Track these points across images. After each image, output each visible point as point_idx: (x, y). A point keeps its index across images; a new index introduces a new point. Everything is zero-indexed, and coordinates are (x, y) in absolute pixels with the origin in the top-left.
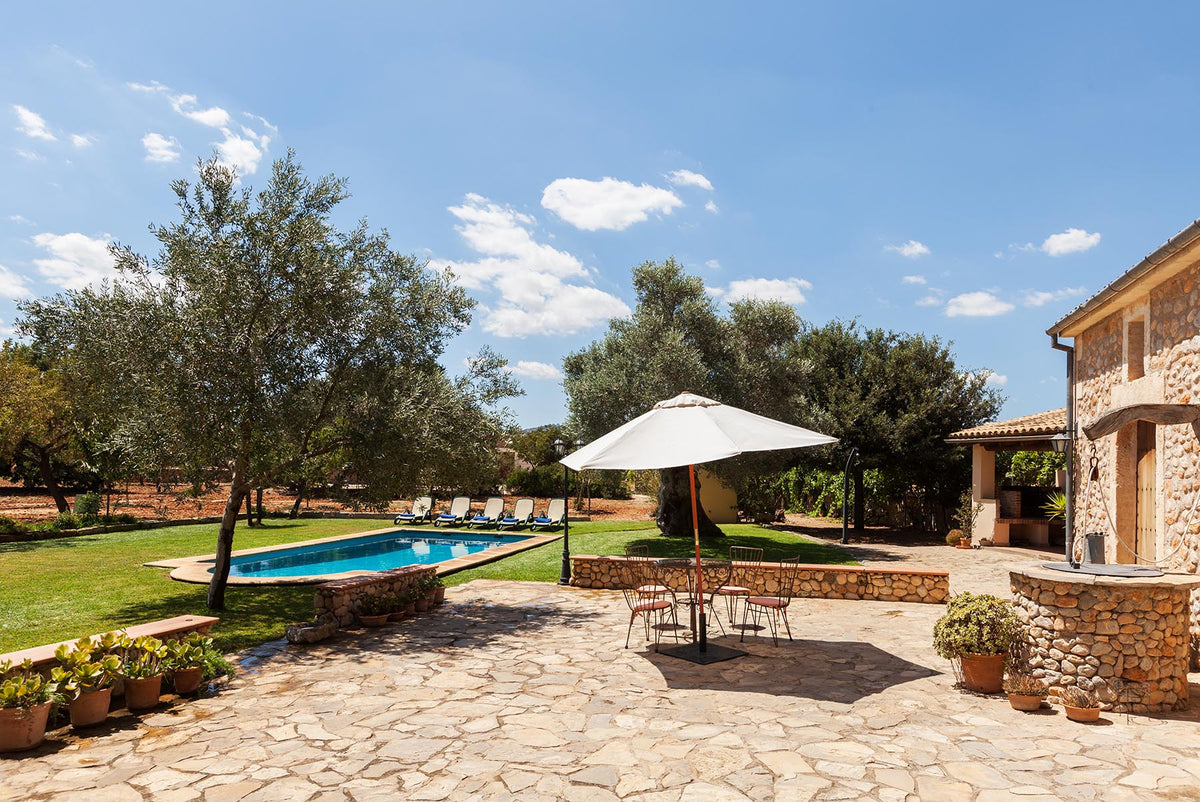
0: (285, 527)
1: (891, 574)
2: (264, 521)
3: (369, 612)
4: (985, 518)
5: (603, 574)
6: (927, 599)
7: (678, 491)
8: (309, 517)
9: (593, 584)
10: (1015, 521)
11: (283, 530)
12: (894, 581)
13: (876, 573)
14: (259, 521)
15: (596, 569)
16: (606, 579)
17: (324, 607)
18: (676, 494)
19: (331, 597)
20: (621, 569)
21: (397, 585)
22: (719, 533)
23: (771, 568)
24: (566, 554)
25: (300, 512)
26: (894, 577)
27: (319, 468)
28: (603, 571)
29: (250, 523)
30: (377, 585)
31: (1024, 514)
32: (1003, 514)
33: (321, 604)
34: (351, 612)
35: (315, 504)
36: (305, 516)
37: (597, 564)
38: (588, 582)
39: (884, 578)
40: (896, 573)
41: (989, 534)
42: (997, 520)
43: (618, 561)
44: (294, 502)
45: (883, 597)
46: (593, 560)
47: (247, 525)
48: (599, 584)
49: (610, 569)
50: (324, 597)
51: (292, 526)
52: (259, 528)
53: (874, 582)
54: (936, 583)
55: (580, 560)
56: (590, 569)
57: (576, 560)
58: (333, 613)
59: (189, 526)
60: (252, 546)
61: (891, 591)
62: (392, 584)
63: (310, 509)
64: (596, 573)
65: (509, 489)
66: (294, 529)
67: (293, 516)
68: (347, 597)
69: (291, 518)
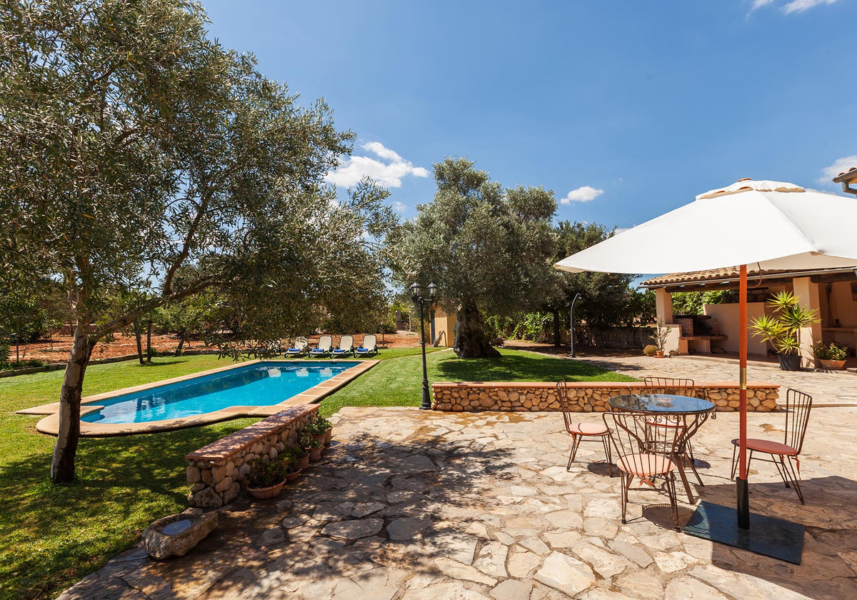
0: (170, 363)
1: (726, 388)
2: (153, 359)
3: (261, 482)
4: (672, 337)
5: (462, 399)
6: (760, 408)
7: (471, 326)
8: (190, 355)
9: (454, 408)
10: (691, 338)
11: (168, 366)
12: (729, 394)
13: (712, 388)
14: (149, 359)
15: (456, 395)
16: (465, 403)
17: (201, 482)
18: (469, 328)
19: (210, 469)
20: (479, 394)
21: (284, 435)
22: (498, 354)
23: (616, 388)
24: (426, 383)
25: (183, 351)
26: (730, 391)
27: (195, 320)
28: (462, 396)
29: (142, 362)
30: (264, 441)
31: (696, 333)
32: (684, 334)
33: (197, 478)
34: (237, 481)
35: (194, 345)
36: (187, 354)
37: (457, 390)
38: (449, 406)
39: (719, 392)
40: (731, 388)
41: (675, 347)
42: (680, 338)
43: (476, 387)
44: (177, 344)
45: (721, 409)
46: (453, 388)
47: (139, 363)
48: (460, 408)
49: (469, 394)
50: (201, 470)
51: (176, 363)
52: (149, 365)
53: (711, 396)
54: (767, 394)
55: (441, 387)
56: (450, 394)
57: (435, 388)
58: (214, 488)
59: (94, 366)
60: (139, 383)
61: (726, 403)
62: (280, 434)
63: (191, 348)
64: (456, 398)
65: (322, 330)
66: (177, 364)
67: (178, 354)
68: (230, 465)
69: (176, 356)
